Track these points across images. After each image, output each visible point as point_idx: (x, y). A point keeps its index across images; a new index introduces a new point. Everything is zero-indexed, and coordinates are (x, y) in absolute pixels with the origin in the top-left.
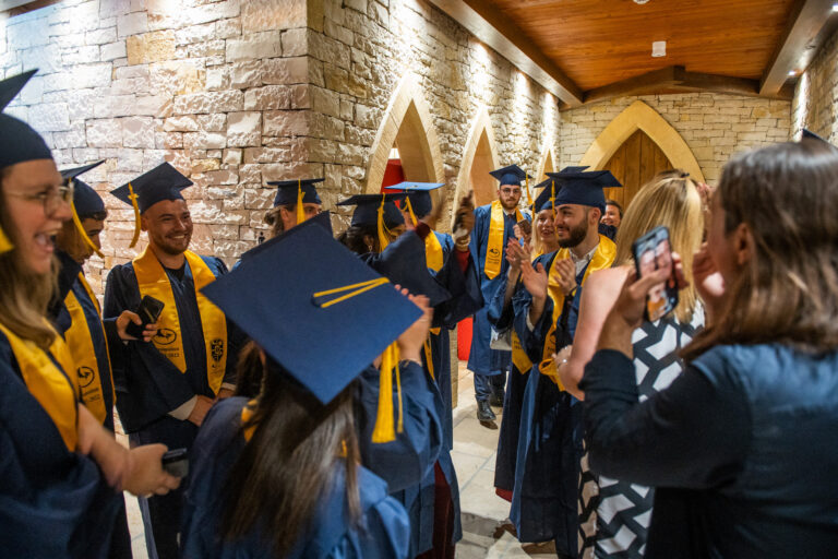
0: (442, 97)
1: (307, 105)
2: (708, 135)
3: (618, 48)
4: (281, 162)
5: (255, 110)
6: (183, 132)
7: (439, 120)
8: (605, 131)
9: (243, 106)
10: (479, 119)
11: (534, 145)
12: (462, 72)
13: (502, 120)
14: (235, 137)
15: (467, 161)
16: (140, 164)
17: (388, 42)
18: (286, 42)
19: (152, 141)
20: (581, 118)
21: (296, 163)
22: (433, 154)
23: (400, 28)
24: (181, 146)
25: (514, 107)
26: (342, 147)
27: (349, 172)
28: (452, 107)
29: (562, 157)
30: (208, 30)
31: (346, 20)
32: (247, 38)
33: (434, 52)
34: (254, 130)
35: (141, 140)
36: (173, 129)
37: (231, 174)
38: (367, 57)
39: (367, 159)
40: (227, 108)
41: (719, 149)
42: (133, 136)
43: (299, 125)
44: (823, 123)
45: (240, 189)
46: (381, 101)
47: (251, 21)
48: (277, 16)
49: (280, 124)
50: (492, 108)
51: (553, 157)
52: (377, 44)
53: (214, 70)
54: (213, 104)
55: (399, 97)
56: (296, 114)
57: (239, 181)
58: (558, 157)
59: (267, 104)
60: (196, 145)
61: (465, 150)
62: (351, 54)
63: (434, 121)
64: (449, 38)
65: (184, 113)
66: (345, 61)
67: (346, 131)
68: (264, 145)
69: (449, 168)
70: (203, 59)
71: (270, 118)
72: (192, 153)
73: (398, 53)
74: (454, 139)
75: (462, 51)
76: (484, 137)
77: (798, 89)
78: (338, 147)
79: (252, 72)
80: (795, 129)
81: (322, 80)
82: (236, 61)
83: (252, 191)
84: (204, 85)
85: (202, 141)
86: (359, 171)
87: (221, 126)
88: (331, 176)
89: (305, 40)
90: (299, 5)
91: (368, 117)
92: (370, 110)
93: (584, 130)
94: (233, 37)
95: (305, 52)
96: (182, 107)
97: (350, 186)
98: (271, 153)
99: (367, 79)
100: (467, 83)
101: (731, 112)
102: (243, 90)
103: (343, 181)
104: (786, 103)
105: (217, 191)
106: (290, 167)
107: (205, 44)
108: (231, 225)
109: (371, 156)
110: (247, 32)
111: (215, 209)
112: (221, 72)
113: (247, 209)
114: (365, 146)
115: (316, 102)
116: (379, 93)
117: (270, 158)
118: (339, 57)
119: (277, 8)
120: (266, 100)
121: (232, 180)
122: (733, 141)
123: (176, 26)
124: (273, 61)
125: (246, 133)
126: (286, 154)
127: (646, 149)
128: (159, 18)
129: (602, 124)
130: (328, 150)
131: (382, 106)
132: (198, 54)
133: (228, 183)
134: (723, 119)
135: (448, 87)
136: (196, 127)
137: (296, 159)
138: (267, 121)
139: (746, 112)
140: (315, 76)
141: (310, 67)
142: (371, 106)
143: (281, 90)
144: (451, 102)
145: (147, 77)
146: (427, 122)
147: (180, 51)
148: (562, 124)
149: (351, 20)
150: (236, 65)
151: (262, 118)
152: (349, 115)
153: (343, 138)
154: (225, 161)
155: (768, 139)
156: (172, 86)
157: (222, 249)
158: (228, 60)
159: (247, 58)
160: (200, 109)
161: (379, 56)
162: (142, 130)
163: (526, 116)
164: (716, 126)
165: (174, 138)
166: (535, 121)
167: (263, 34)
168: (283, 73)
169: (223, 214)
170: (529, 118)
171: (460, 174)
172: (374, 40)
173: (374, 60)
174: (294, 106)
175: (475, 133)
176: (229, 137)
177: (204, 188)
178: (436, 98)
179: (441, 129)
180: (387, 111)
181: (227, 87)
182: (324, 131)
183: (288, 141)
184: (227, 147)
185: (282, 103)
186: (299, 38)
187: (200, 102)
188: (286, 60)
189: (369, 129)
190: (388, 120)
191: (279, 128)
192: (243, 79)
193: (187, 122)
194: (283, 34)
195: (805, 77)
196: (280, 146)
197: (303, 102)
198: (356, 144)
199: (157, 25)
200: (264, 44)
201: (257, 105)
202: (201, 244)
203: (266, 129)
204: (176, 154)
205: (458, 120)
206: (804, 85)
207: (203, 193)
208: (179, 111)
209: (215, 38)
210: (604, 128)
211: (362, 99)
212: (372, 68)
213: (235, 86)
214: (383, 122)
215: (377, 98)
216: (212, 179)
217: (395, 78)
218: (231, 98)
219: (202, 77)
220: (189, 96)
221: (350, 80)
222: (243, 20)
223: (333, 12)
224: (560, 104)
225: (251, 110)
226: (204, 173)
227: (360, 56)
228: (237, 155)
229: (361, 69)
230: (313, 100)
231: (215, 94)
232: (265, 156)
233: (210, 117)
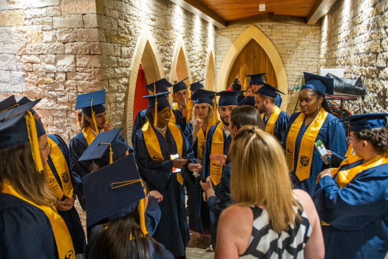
0: (161, 35)
1: (99, 53)
2: (284, 42)
3: (243, 6)
4: (87, 80)
5: (71, 54)
6: (32, 63)
7: (160, 47)
8: (237, 40)
9: (64, 52)
10: (179, 42)
11: (204, 49)
12: (170, 20)
13: (189, 40)
14: (61, 67)
15: (174, 64)
16: (9, 79)
17: (135, 13)
18: (86, 20)
19: (15, 67)
20: (226, 33)
21: (95, 81)
22: (158, 65)
23: (140, 4)
24: (31, 70)
25: (194, 32)
26: (116, 70)
27: (120, 81)
28: (166, 39)
29: (217, 53)
30: (43, 11)
31: (114, 7)
32: (64, 17)
33: (156, 14)
34: (72, 63)
35: (9, 66)
36: (27, 61)
37: (61, 85)
38: (125, 22)
39: (128, 73)
40: (56, 52)
41: (289, 49)
42: (4, 64)
43: (95, 62)
44: (334, 42)
45: (66, 93)
46: (133, 43)
47: (66, 8)
48: (80, 7)
49: (85, 61)
50: (184, 35)
51: (213, 53)
52: (129, 15)
53: (47, 32)
54: (48, 50)
55: (141, 40)
56: (93, 57)
57: (65, 89)
58: (215, 53)
59: (77, 51)
60: (40, 70)
61: (173, 59)
62: (118, 22)
63: (158, 47)
64: (163, 4)
65: (32, 53)
66: (115, 27)
67: (118, 62)
68: (77, 71)
69: (166, 69)
70: (41, 26)
71: (79, 58)
72: (38, 74)
73: (139, 17)
74: (168, 54)
75: (169, 9)
76: (181, 50)
77: (324, 22)
78: (115, 70)
79: (68, 35)
80: (322, 41)
81: (105, 39)
82: (59, 28)
83: (73, 94)
84: (42, 39)
85: (43, 68)
86: (125, 80)
87: (53, 61)
88: (112, 85)
89: (96, 20)
90: (92, 2)
91: (128, 53)
92: (128, 49)
93: (228, 39)
94: (57, 16)
95: (96, 26)
96: (31, 51)
97: (121, 88)
98: (81, 75)
99: (126, 34)
100: (173, 25)
101: (294, 31)
102: (64, 43)
103: (118, 86)
104: (318, 27)
105: (53, 93)
106: (92, 83)
107: (41, 18)
108: (62, 110)
109: (130, 72)
110: (64, 14)
111: (53, 102)
112: (51, 33)
113: (70, 102)
114: (127, 67)
115: (103, 50)
116: (132, 39)
117: (81, 78)
118: (112, 26)
119: (80, 3)
120: (77, 49)
121: (61, 88)
122: (295, 45)
123: (24, 8)
124: (79, 29)
125: (67, 65)
126: (89, 76)
127: (256, 48)
128: (13, 3)
129: (235, 36)
130: (110, 73)
131: (134, 46)
132: (38, 23)
133: (59, 89)
134: (291, 35)
135: (163, 29)
136: (39, 61)
137: (95, 79)
138: (78, 60)
139: (301, 31)
140: (102, 38)
141: (99, 33)
142: (129, 47)
143: (84, 45)
144: (165, 37)
145: (9, 33)
146: (155, 49)
147: (27, 21)
148: (216, 36)
149: (117, 5)
150: (59, 30)
151: (75, 57)
152: (119, 53)
153: (116, 65)
154: (57, 78)
155: (311, 44)
156: (24, 39)
157: (58, 122)
158: (55, 27)
159: (65, 27)
160: (41, 52)
161: (131, 21)
162: (8, 61)
163: (200, 36)
164: (288, 38)
165: (28, 66)
166: (204, 37)
167: (73, 15)
168: (85, 36)
169: (57, 105)
170: (201, 36)
171: (171, 71)
172: (128, 13)
173: (129, 23)
174: (92, 52)
175: (177, 50)
176: (58, 67)
177: (46, 91)
178: (158, 36)
179: (162, 51)
180: (136, 48)
181: (55, 41)
182: (107, 64)
183: (90, 70)
184: (57, 72)
185: (86, 51)
186: (92, 19)
187: (41, 48)
188: (86, 29)
189: (128, 58)
190: (137, 52)
191: (85, 63)
192: (64, 38)
193: (33, 58)
194: (84, 16)
195: (326, 17)
196: (86, 72)
197: (97, 51)
198: (122, 67)
199: (13, 6)
200: (74, 21)
201: (72, 52)
202: (46, 120)
203: (78, 63)
204: (29, 74)
205: (169, 45)
206: (326, 21)
207: (46, 94)
208: (29, 52)
209: (47, 16)
210: (237, 38)
211: (124, 44)
212: (128, 28)
213: (59, 41)
214: (135, 54)
215: (131, 42)
216: (50, 88)
217: (139, 30)
218: (58, 47)
219: (41, 35)
220: (34, 45)
221: (118, 36)
222: (62, 8)
223: (108, 3)
224: (216, 28)
225: (69, 54)
226: (46, 84)
227: (122, 23)
228: (64, 76)
229: (123, 29)
230: (101, 50)
231: (49, 44)
232: (78, 77)
233: (47, 56)
